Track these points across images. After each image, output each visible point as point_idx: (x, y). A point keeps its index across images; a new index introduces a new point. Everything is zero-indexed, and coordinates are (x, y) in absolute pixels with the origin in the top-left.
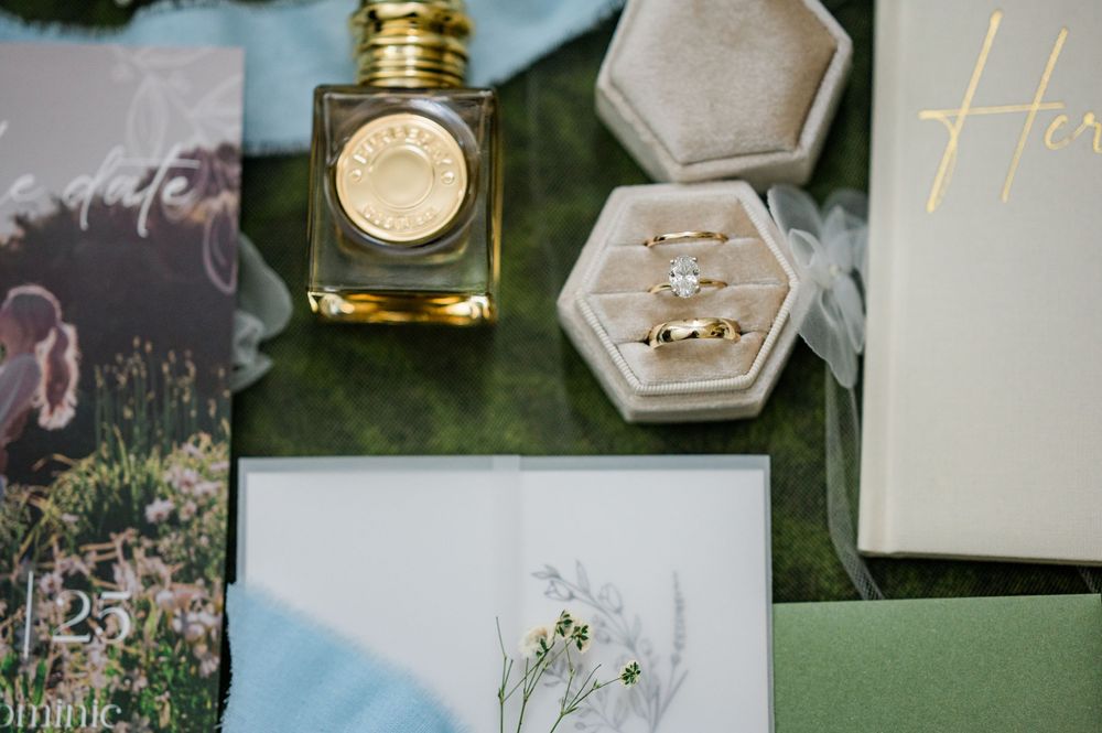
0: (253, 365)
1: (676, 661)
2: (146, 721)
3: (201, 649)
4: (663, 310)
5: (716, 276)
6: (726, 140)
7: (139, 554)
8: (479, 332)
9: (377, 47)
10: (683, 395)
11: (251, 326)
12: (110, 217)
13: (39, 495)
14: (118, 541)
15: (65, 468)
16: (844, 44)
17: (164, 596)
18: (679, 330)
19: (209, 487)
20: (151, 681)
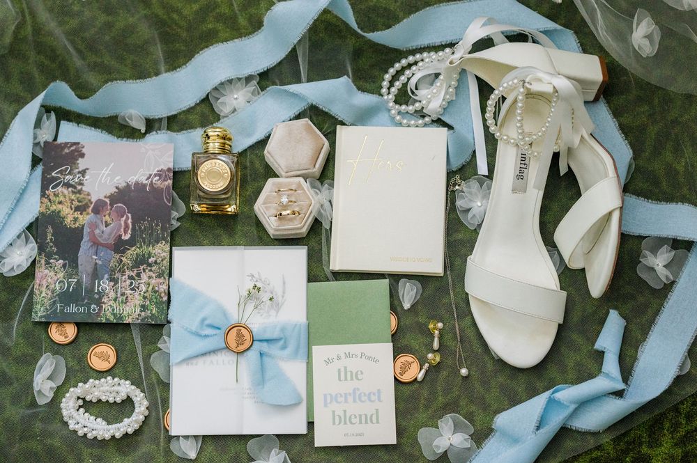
0: (176, 224)
1: (283, 297)
2: (149, 312)
3: (163, 295)
4: (279, 208)
5: (293, 200)
6: (296, 166)
7: (147, 271)
8: (234, 216)
9: (208, 143)
10: (285, 230)
11: (175, 214)
12: (140, 187)
13: (122, 256)
14: (142, 268)
15: (129, 249)
16: (327, 143)
17: (153, 281)
18: (284, 213)
19: (165, 254)
20: (150, 302)
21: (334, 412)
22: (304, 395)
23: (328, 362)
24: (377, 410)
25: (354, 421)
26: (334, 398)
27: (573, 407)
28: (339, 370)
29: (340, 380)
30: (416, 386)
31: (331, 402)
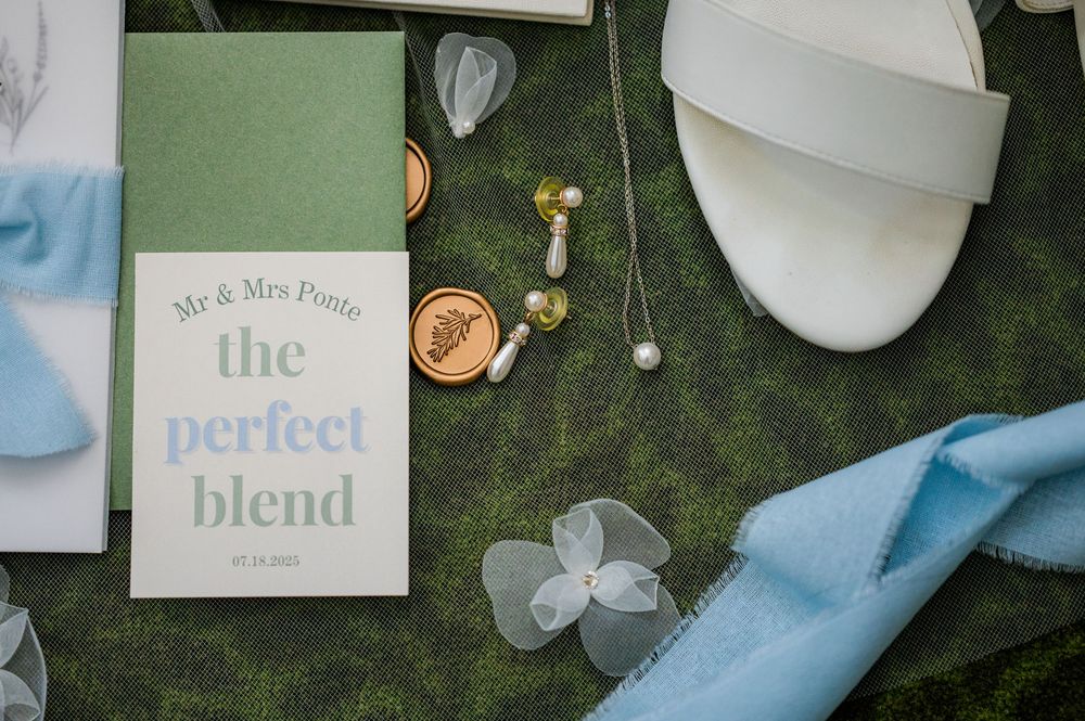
1: (37, 78)
21: (200, 481)
22: (100, 422)
23: (188, 308)
24: (347, 480)
25: (266, 513)
26: (204, 435)
27: (1011, 492)
28: (224, 341)
29: (224, 372)
30: (486, 396)
31: (191, 447)
